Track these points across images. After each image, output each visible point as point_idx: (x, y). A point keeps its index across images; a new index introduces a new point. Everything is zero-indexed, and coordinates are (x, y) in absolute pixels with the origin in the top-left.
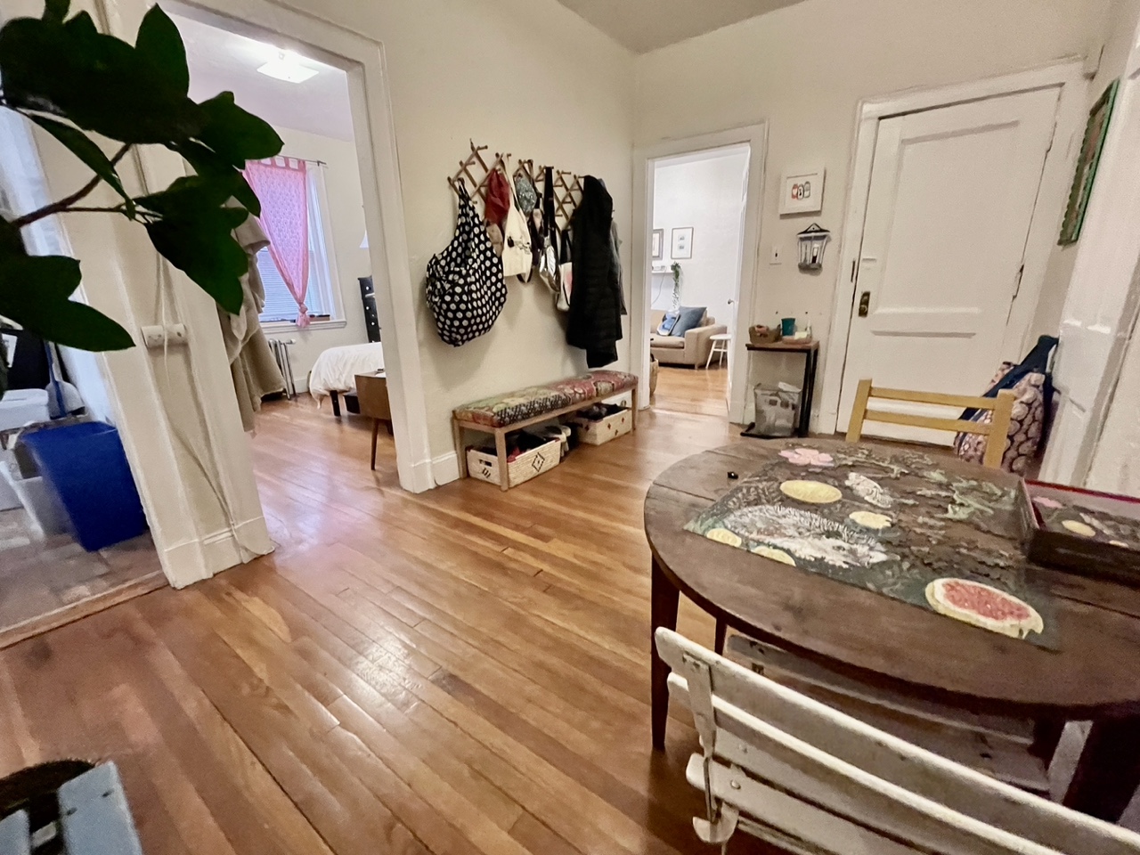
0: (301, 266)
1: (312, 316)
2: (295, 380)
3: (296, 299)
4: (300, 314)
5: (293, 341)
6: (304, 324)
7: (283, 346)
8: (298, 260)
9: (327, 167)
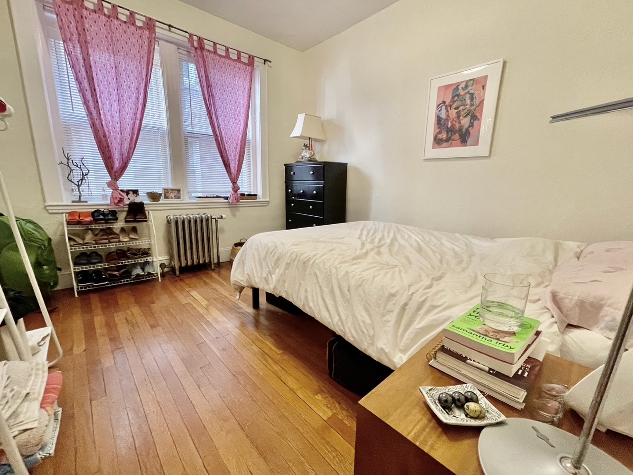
0: (238, 150)
1: (243, 195)
2: (220, 250)
3: (231, 179)
4: (233, 193)
5: (224, 216)
6: (235, 202)
7: (214, 221)
8: (237, 145)
9: (271, 67)
